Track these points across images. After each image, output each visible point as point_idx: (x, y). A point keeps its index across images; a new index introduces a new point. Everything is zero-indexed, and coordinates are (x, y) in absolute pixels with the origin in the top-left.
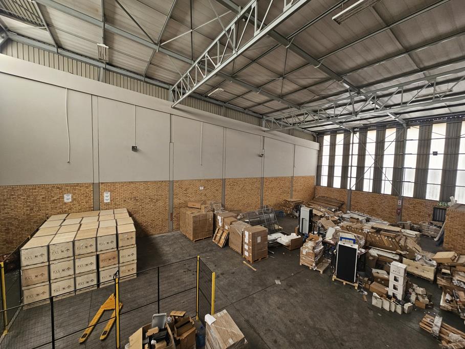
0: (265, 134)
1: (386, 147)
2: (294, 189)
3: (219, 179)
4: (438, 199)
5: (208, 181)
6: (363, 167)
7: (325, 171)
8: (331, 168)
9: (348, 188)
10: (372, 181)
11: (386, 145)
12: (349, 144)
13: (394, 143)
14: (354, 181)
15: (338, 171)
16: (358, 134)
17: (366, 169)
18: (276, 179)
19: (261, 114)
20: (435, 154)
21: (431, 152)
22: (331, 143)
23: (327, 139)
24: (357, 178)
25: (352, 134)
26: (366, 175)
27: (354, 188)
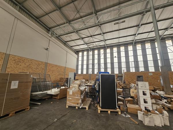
0: (50, 39)
1: (101, 56)
2: (66, 73)
4: (118, 73)
6: (94, 64)
7: (80, 67)
8: (82, 65)
9: (89, 73)
10: (97, 69)
11: (101, 55)
12: (89, 56)
13: (103, 54)
14: (91, 70)
15: (85, 67)
16: (92, 51)
17: (95, 65)
18: (56, 66)
19: (49, 28)
20: (115, 57)
21: (114, 57)
22: (82, 55)
23: (80, 54)
24: (92, 69)
25: (90, 52)
26: (95, 67)
27: (91, 73)
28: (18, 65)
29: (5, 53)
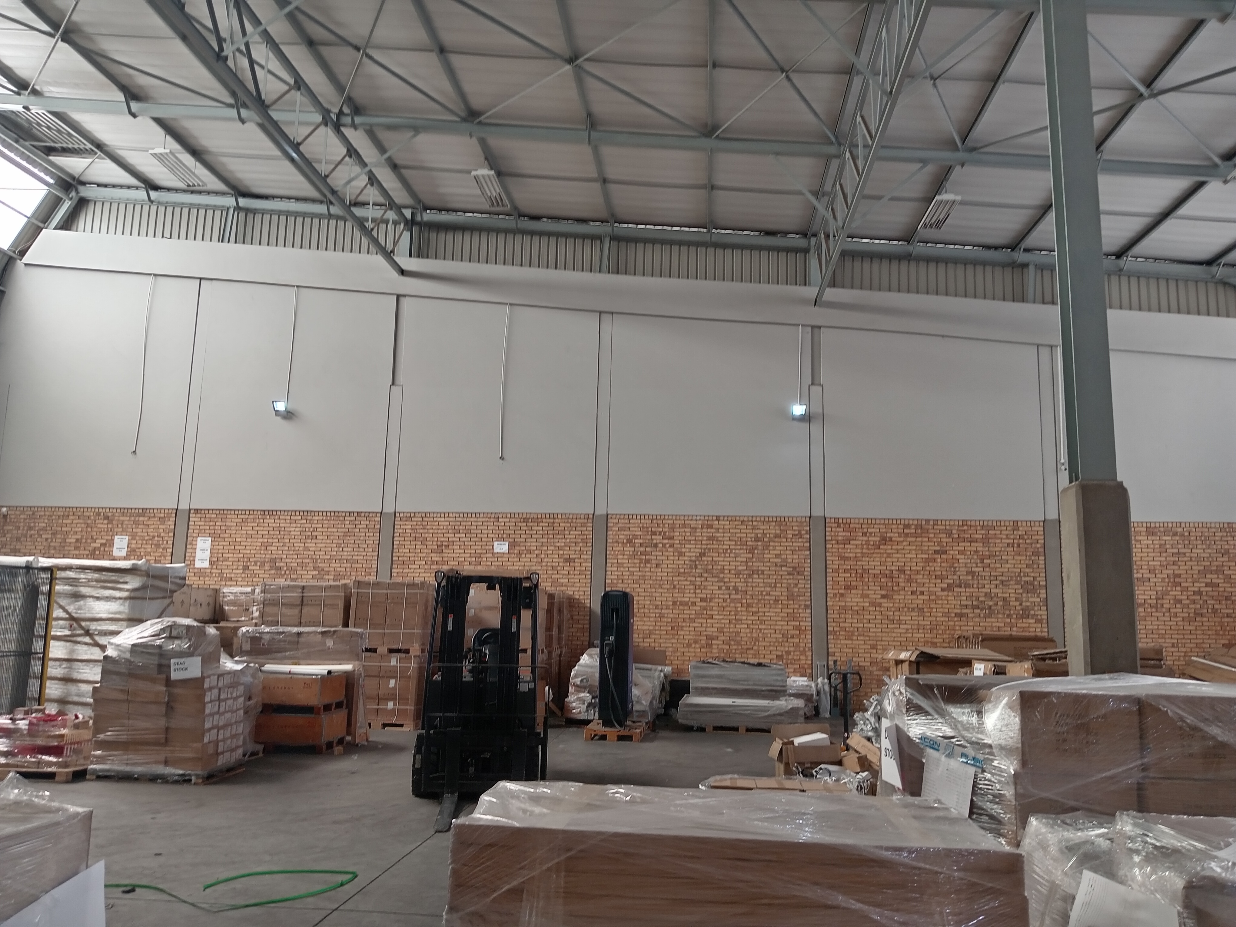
0: (817, 315)
3: (577, 517)
5: (526, 519)
28: (648, 561)
29: (591, 516)
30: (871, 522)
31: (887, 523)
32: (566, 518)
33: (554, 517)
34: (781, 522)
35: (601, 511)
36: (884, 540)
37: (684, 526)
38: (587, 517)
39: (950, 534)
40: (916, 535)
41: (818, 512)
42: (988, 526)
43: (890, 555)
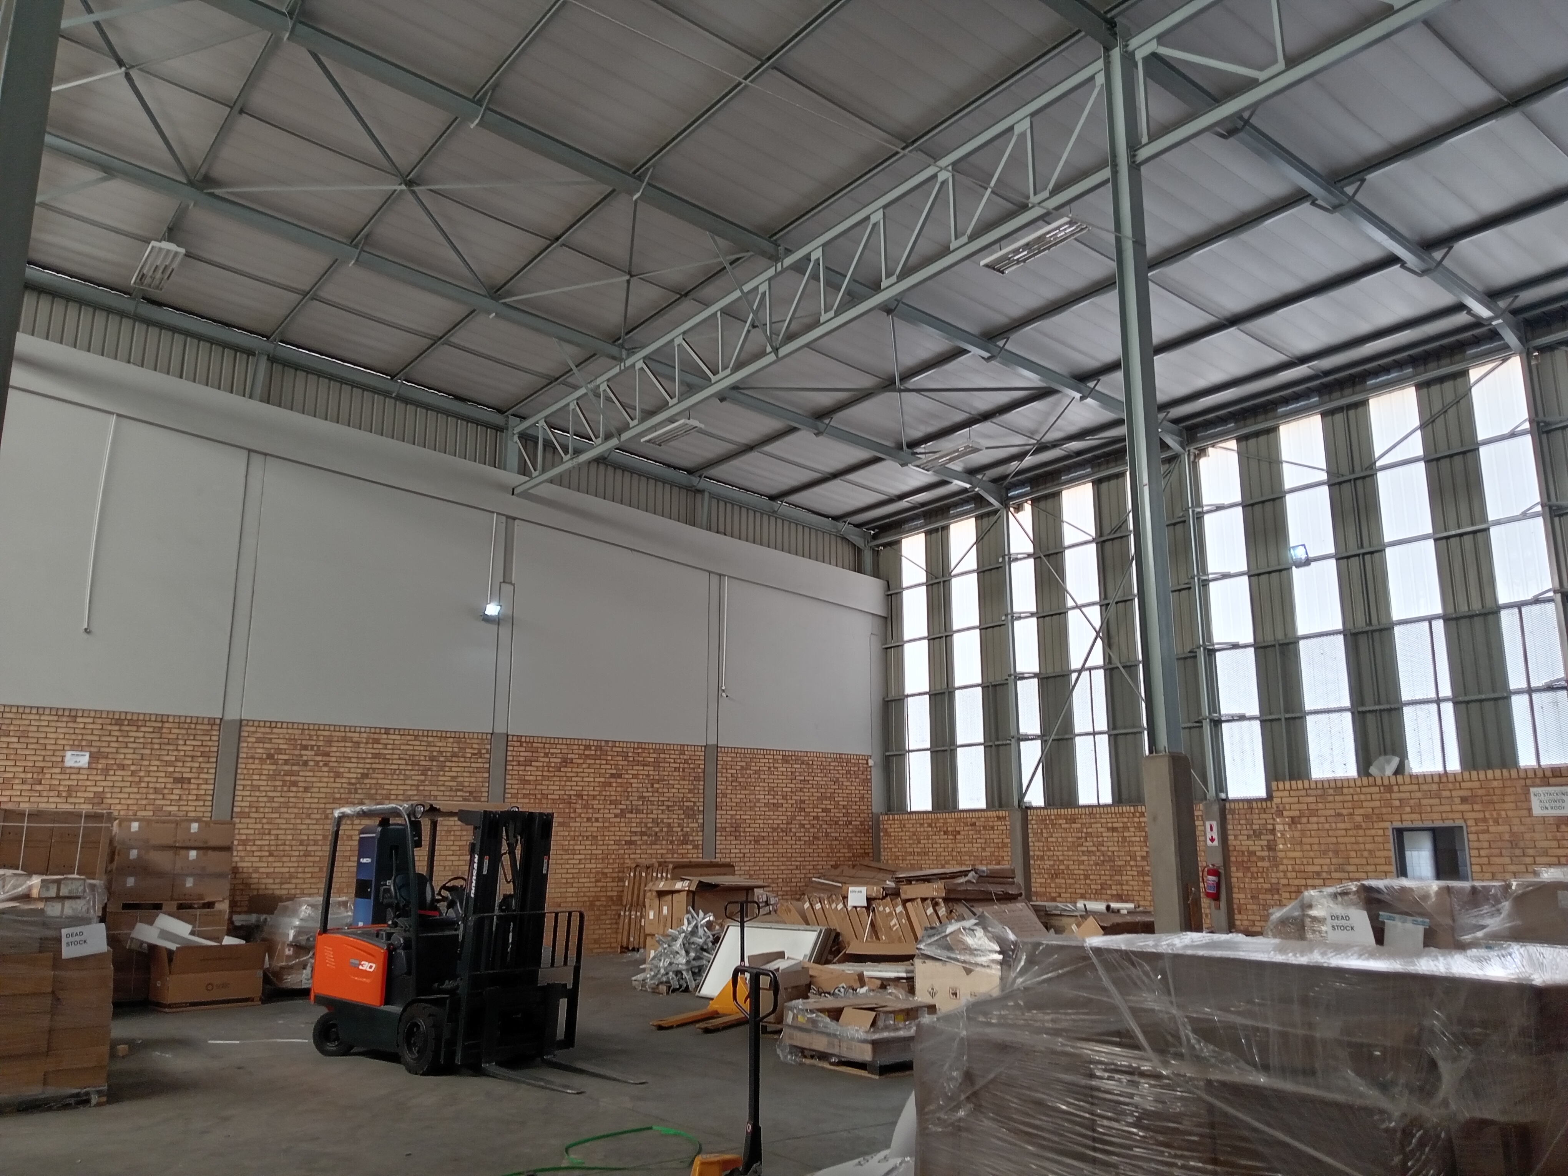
0: (514, 505)
3: (197, 721)
5: (120, 720)
8: (942, 699)
15: (969, 717)
16: (1026, 511)
18: (600, 748)
19: (496, 410)
21: (1297, 556)
22: (928, 571)
24: (1044, 738)
25: (1004, 514)
29: (218, 721)
30: (553, 742)
31: (569, 743)
32: (181, 722)
33: (163, 719)
34: (459, 738)
35: (232, 715)
36: (566, 762)
37: (344, 739)
38: (212, 722)
39: (626, 757)
40: (595, 758)
41: (500, 729)
42: (661, 750)
43: (569, 779)
